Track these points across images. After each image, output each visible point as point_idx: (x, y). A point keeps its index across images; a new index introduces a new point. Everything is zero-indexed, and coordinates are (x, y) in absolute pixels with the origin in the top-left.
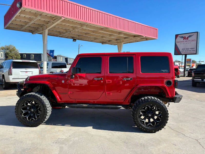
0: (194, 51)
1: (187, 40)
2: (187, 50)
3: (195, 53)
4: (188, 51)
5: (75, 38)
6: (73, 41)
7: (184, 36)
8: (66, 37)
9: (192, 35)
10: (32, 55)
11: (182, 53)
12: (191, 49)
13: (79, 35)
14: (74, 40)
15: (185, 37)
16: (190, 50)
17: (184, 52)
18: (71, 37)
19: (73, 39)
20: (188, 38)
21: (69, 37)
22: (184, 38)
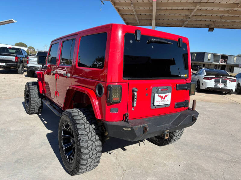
5: (212, 27)
6: (209, 31)
8: (198, 26)
10: (194, 54)
13: (214, 21)
14: (211, 29)
18: (206, 25)
19: (208, 29)
21: (203, 26)
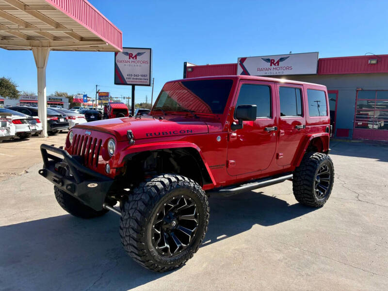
0: (146, 81)
1: (135, 60)
2: (135, 77)
3: (149, 84)
4: (137, 79)
7: (129, 51)
9: (143, 53)
11: (128, 83)
12: (142, 76)
15: (132, 54)
16: (140, 77)
17: (131, 80)
20: (136, 56)
22: (130, 56)
